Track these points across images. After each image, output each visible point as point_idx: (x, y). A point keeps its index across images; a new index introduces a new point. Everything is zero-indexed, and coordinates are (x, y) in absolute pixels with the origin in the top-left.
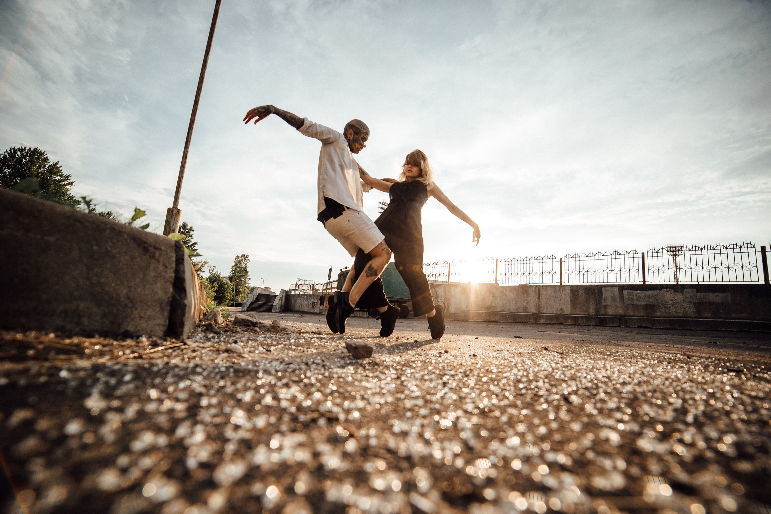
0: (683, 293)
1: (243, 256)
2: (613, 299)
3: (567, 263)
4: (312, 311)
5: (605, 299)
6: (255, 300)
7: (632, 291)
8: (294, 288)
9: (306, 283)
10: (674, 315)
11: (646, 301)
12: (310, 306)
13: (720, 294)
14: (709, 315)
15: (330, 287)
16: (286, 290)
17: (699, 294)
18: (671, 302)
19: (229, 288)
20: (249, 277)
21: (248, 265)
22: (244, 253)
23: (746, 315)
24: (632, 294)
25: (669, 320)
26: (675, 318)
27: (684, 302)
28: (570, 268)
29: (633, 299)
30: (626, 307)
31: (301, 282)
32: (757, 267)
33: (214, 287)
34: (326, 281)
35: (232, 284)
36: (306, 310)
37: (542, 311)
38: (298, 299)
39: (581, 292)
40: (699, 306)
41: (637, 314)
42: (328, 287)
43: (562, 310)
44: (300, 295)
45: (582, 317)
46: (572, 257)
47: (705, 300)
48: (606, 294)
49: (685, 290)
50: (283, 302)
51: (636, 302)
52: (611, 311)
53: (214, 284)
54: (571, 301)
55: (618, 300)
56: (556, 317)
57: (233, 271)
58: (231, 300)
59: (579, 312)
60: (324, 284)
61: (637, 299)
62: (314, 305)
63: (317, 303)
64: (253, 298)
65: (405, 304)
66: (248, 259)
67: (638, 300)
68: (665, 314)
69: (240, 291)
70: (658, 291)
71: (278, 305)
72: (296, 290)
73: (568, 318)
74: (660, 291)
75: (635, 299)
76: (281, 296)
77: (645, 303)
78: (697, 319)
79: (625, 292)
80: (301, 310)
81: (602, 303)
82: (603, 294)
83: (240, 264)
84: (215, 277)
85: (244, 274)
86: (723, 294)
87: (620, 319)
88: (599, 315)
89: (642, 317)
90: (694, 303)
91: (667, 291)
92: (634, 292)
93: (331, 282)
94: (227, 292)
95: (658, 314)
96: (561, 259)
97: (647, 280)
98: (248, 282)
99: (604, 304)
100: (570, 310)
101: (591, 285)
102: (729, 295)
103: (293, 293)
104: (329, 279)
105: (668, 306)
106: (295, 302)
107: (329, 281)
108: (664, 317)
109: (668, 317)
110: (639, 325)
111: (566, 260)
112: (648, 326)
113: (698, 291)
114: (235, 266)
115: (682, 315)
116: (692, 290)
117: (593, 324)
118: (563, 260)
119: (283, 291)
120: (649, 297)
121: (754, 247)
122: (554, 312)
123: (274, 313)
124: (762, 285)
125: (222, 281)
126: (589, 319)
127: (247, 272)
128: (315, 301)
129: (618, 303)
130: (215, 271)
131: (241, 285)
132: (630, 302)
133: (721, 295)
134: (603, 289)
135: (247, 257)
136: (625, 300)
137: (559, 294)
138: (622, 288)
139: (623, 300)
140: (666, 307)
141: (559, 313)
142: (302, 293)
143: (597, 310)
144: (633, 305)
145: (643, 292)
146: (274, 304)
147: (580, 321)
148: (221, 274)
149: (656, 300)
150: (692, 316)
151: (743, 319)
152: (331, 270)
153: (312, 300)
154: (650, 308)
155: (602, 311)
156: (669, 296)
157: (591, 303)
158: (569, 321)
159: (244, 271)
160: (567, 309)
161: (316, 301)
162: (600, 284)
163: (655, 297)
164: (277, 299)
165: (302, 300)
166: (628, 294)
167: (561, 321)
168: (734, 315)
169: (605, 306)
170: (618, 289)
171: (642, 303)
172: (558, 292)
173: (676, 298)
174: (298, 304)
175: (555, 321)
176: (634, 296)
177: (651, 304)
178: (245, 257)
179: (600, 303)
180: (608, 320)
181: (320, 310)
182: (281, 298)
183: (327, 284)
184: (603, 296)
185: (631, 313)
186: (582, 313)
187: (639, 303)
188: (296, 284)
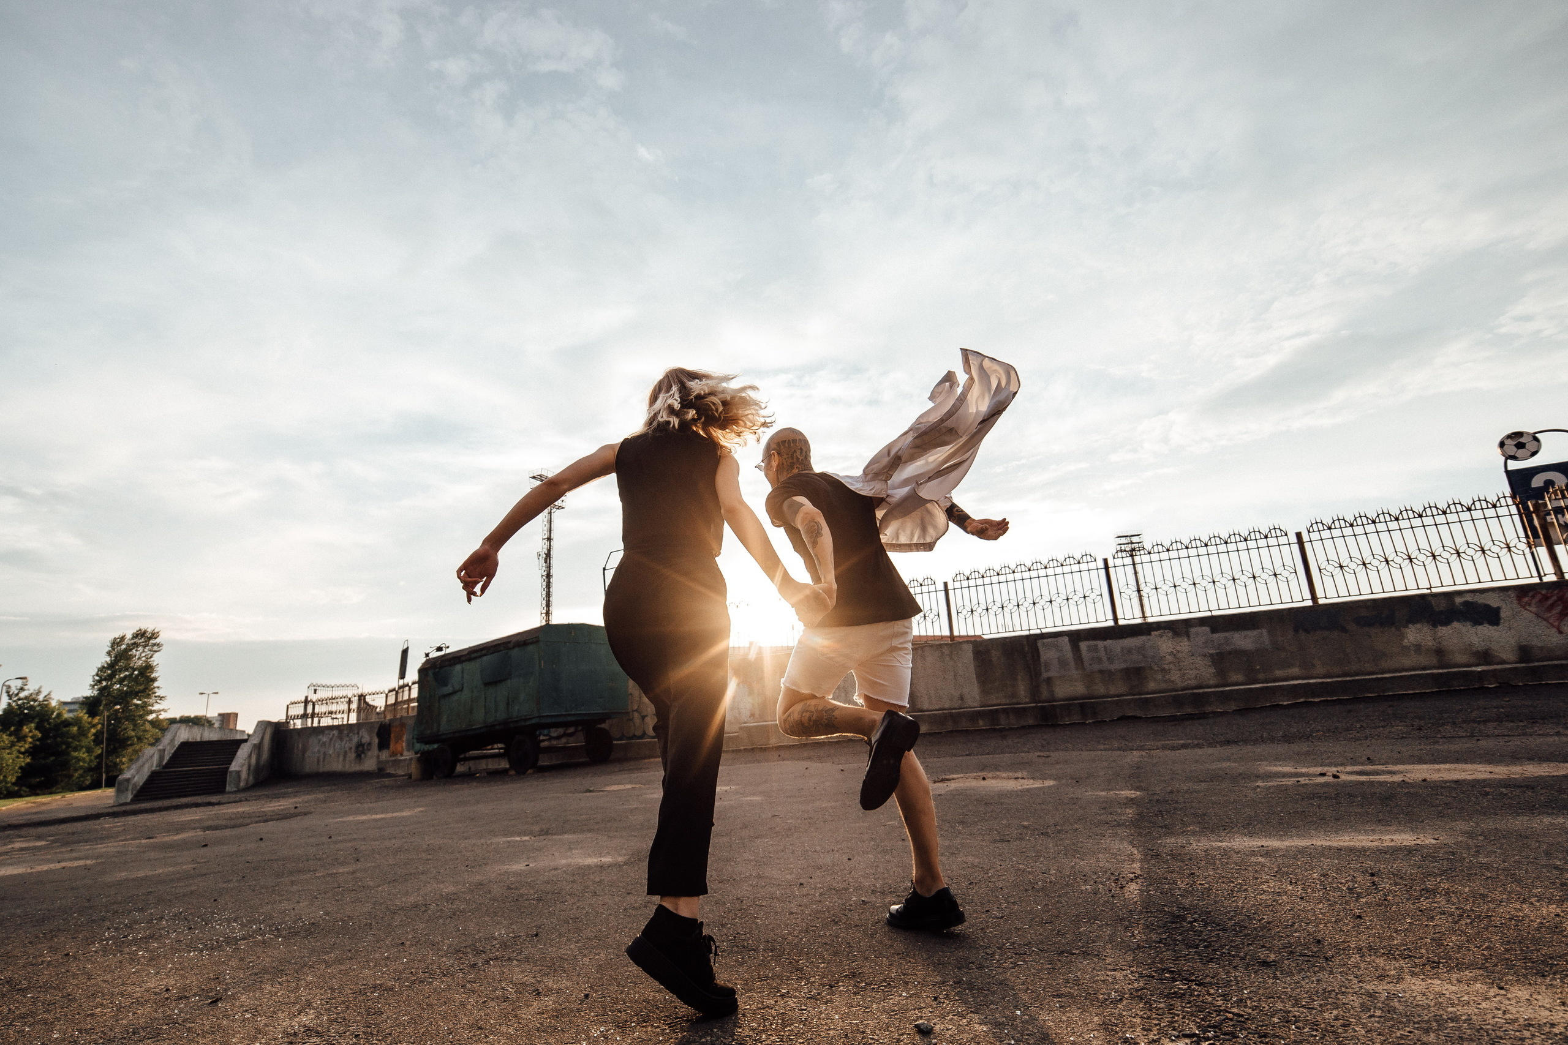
0: (1188, 636)
1: (141, 634)
2: (1063, 663)
3: (958, 592)
4: (356, 768)
5: (1047, 664)
6: (170, 763)
7: (1095, 642)
8: (301, 712)
9: (337, 693)
10: (1180, 684)
11: (1126, 661)
12: (349, 754)
13: (1249, 633)
14: (1240, 677)
15: (406, 697)
16: (275, 720)
17: (1216, 636)
18: (1170, 658)
19: (83, 733)
20: (159, 693)
21: (157, 659)
22: (143, 627)
23: (1296, 671)
24: (1095, 649)
25: (1174, 696)
26: (1182, 690)
27: (1193, 655)
28: (967, 603)
29: (1100, 660)
30: (1089, 678)
31: (323, 694)
32: (1296, 572)
33: (22, 738)
34: (395, 683)
35: (96, 720)
36: (337, 766)
37: (919, 706)
38: (313, 741)
39: (995, 654)
40: (1221, 660)
41: (1113, 690)
42: (400, 699)
43: (962, 698)
44: (320, 730)
45: (1004, 710)
46: (968, 579)
47: (1228, 648)
48: (1047, 654)
49: (1193, 630)
50: (265, 755)
51: (1106, 665)
52: (1062, 690)
53: (26, 729)
54: (977, 676)
55: (1072, 664)
56: (951, 715)
57: (100, 682)
58: (90, 769)
59: (997, 700)
60: (390, 691)
61: (1108, 659)
62: (361, 750)
63: (370, 744)
64: (161, 758)
65: (603, 726)
66: (157, 641)
67: (1110, 660)
68: (1163, 686)
69: (129, 738)
70: (1144, 638)
71: (245, 769)
72: (304, 716)
73: (975, 716)
74: (1148, 637)
75: (1105, 659)
76: (255, 741)
77: (1123, 666)
78: (1221, 689)
79: (1084, 645)
80: (321, 770)
81: (1041, 674)
82: (1042, 653)
83: (130, 658)
84: (31, 708)
85: (142, 687)
86: (1255, 632)
87: (1082, 705)
88: (1040, 702)
89: (1124, 695)
90: (1211, 655)
91: (1161, 636)
92: (1101, 644)
93: (408, 685)
94: (75, 749)
95: (1152, 685)
96: (946, 584)
97: (1120, 615)
98: (156, 707)
99: (1045, 675)
100: (978, 697)
101: (1015, 637)
102: (1264, 631)
103: (299, 724)
104: (402, 676)
105: (1167, 667)
106: (304, 751)
107: (401, 682)
108: (1162, 692)
109: (1171, 691)
110: (1120, 715)
111: (957, 584)
112: (1138, 713)
113: (1214, 630)
114: (111, 666)
115: (1193, 683)
116: (1204, 628)
117: (1031, 722)
118: (950, 586)
119: (264, 725)
120: (1130, 651)
121: (1286, 535)
122: (947, 706)
123: (230, 793)
124: (1310, 607)
125: (59, 715)
126: (1020, 712)
127: (154, 680)
128: (364, 741)
129: (1074, 672)
130: (31, 688)
131: (132, 719)
132: (1096, 667)
133: (1253, 633)
134: (1040, 643)
135: (154, 635)
136: (1086, 663)
137: (951, 663)
138: (1076, 637)
139: (1082, 663)
140: (1164, 670)
141: (956, 706)
142: (326, 722)
143: (1034, 691)
144: (1101, 672)
145: (1117, 641)
146: (234, 767)
147: (1004, 722)
148: (53, 695)
149: (1144, 656)
150: (1211, 682)
151: (1293, 679)
152: (405, 653)
153: (355, 739)
154: (1135, 674)
155: (1045, 694)
156: (1166, 645)
157: (1020, 677)
158: (981, 723)
159: (144, 681)
160: (973, 696)
161: (366, 739)
162: (1032, 632)
163: (1141, 649)
164: (243, 752)
165: (324, 743)
166: (1089, 649)
167: (965, 725)
168: (1279, 673)
169: (1049, 680)
170: (1070, 641)
171: (1118, 665)
172: (948, 659)
173: (1179, 648)
174: (313, 758)
175: (950, 726)
176: (1102, 653)
177: (1137, 665)
178: (145, 638)
179: (1038, 674)
180: (1058, 710)
181: (379, 762)
182: (258, 747)
183: (396, 691)
184: (1042, 660)
185: (1101, 689)
186: (1003, 701)
187: (1113, 667)
188: (306, 702)
